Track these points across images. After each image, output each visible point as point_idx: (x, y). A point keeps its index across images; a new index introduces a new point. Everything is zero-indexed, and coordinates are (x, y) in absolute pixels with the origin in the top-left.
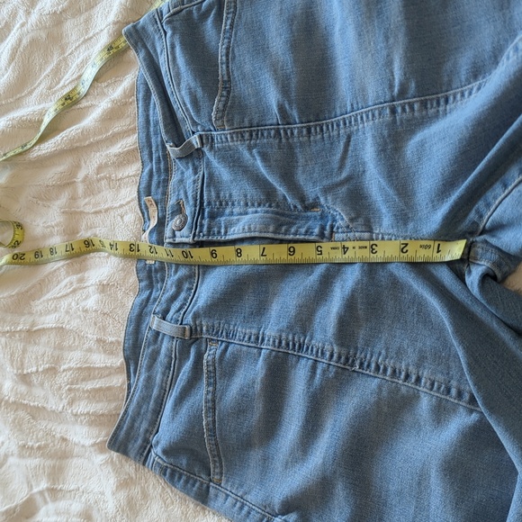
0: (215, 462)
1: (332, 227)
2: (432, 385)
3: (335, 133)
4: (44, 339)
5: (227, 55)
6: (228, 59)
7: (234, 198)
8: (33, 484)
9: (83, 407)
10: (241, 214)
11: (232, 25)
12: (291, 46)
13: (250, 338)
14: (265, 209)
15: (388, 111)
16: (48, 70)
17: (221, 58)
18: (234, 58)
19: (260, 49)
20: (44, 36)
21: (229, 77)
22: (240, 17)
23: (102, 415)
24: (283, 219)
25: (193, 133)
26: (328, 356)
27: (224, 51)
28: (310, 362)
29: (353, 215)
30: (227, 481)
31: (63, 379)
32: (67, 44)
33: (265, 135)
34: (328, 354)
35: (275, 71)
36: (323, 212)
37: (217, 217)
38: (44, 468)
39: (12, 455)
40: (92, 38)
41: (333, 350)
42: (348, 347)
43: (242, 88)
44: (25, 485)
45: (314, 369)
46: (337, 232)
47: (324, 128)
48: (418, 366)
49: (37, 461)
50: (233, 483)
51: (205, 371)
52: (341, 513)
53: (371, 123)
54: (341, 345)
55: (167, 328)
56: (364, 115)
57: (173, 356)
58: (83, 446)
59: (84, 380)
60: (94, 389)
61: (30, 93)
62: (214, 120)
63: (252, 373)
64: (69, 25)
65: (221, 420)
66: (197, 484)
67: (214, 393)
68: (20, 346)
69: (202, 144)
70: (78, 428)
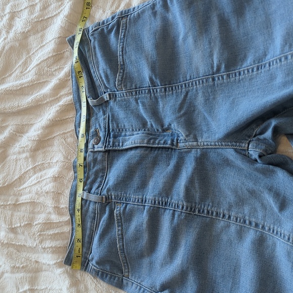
0: (125, 266)
1: (177, 140)
2: (237, 219)
3: (180, 90)
4: (23, 208)
5: (122, 52)
6: (123, 54)
7: (126, 127)
8: (20, 287)
9: (48, 244)
10: (130, 135)
11: (124, 36)
12: (156, 46)
13: (138, 201)
14: (143, 132)
15: (211, 80)
16: (20, 63)
17: (119, 53)
18: (126, 53)
19: (140, 48)
20: (18, 45)
21: (124, 63)
22: (129, 32)
23: (60, 247)
24: (151, 136)
25: (105, 93)
26: (181, 208)
27: (121, 49)
28: (171, 211)
29: (187, 133)
30: (132, 276)
31: (35, 229)
32: (31, 49)
33: (143, 92)
34: (181, 207)
35: (147, 59)
36: (172, 132)
37: (117, 137)
38: (26, 278)
39: (7, 272)
40: (45, 45)
41: (183, 204)
42: (191, 202)
43: (131, 68)
44: (15, 288)
45: (173, 215)
46: (180, 143)
47: (174, 88)
48: (229, 210)
49: (22, 275)
50: (135, 276)
51: (116, 219)
52: (192, 289)
53: (201, 85)
54: (188, 201)
55: (93, 197)
56: (197, 82)
57: (96, 212)
58: (49, 265)
59: (48, 229)
60: (54, 233)
61: (10, 75)
62: (117, 85)
63: (141, 219)
64: (31, 39)
65: (127, 244)
66: (116, 279)
67: (122, 230)
68: (10, 213)
69: (110, 98)
70: (45, 255)
